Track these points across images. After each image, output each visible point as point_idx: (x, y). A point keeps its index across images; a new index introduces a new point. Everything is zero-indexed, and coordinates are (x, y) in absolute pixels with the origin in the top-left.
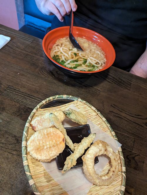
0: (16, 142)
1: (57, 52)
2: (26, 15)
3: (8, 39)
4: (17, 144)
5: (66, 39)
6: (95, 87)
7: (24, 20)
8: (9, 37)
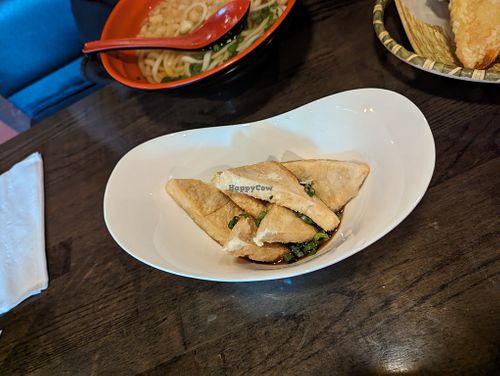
0: (293, 324)
1: (161, 69)
2: (11, 98)
3: (35, 159)
4: (301, 325)
5: (148, 26)
6: (311, 56)
7: (19, 112)
8: (34, 154)
